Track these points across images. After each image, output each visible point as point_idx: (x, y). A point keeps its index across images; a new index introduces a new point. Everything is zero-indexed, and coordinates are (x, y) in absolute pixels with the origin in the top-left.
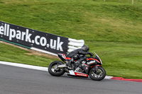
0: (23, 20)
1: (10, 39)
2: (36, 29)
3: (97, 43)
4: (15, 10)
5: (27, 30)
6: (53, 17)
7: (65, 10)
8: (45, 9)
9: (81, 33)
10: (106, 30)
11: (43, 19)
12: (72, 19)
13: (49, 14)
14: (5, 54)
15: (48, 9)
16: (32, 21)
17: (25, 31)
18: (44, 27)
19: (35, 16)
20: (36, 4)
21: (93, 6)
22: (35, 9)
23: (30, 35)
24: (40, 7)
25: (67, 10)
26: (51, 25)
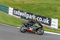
0: (32, 10)
1: (27, 18)
2: (38, 14)
4: (29, 6)
5: (34, 15)
6: (45, 9)
7: (50, 6)
8: (42, 6)
9: (57, 16)
11: (41, 10)
12: (53, 10)
13: (43, 8)
17: (33, 15)
18: (41, 13)
19: (37, 9)
20: (38, 3)
22: (37, 6)
24: (39, 5)
25: (51, 6)
26: (44, 12)
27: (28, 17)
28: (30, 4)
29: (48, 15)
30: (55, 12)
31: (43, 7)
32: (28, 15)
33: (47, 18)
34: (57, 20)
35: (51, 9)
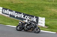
2: (26, 13)
3: (50, 19)
4: (17, 5)
6: (33, 9)
7: (37, 6)
8: (29, 5)
9: (44, 15)
10: (54, 14)
11: (29, 9)
13: (31, 7)
14: (13, 23)
15: (31, 5)
16: (24, 10)
18: (29, 12)
19: (25, 8)
20: (26, 3)
21: (49, 4)
22: (25, 5)
23: (23, 15)
24: (27, 5)
26: (32, 11)
27: (17, 16)
28: (19, 4)
29: (36, 14)
30: (42, 12)
32: (17, 14)
33: (35, 17)
34: (44, 18)
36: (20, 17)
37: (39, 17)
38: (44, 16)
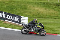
6: (15, 7)
11: (11, 8)
12: (23, 8)
16: (6, 8)
22: (7, 4)
25: (21, 4)
26: (14, 10)
31: (13, 5)
35: (20, 7)
36: (2, 16)
37: (22, 17)
38: (26, 15)
